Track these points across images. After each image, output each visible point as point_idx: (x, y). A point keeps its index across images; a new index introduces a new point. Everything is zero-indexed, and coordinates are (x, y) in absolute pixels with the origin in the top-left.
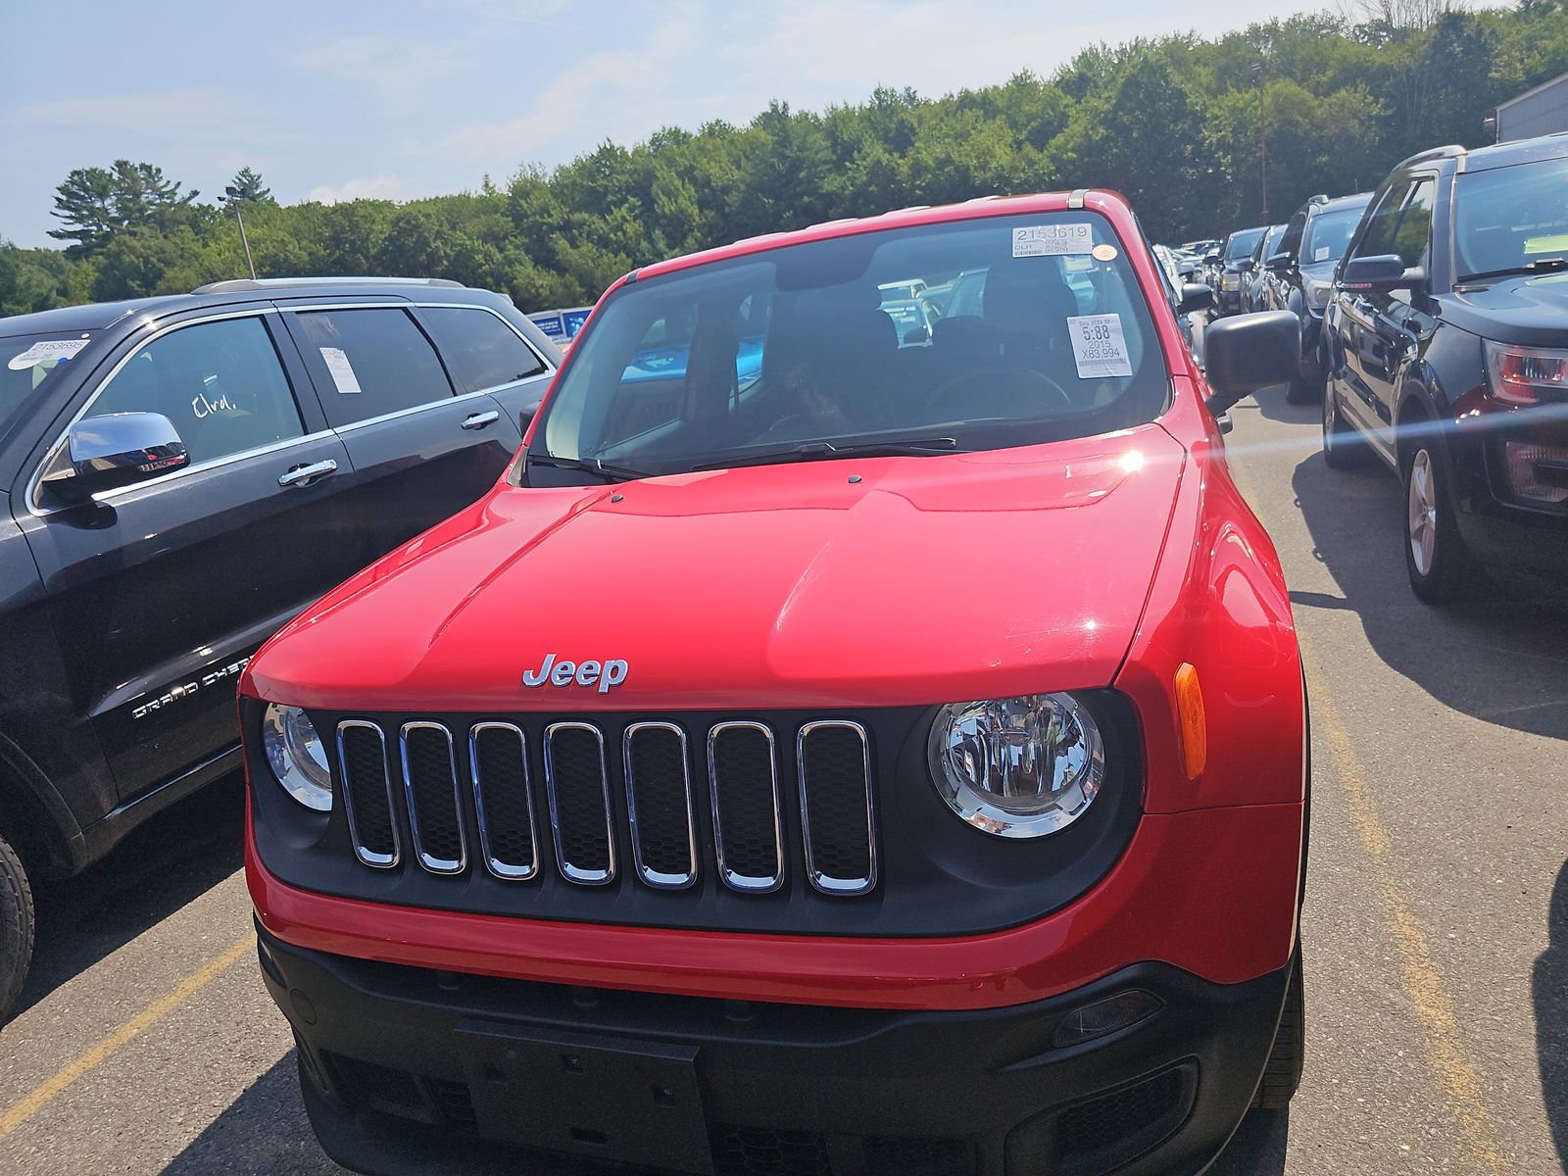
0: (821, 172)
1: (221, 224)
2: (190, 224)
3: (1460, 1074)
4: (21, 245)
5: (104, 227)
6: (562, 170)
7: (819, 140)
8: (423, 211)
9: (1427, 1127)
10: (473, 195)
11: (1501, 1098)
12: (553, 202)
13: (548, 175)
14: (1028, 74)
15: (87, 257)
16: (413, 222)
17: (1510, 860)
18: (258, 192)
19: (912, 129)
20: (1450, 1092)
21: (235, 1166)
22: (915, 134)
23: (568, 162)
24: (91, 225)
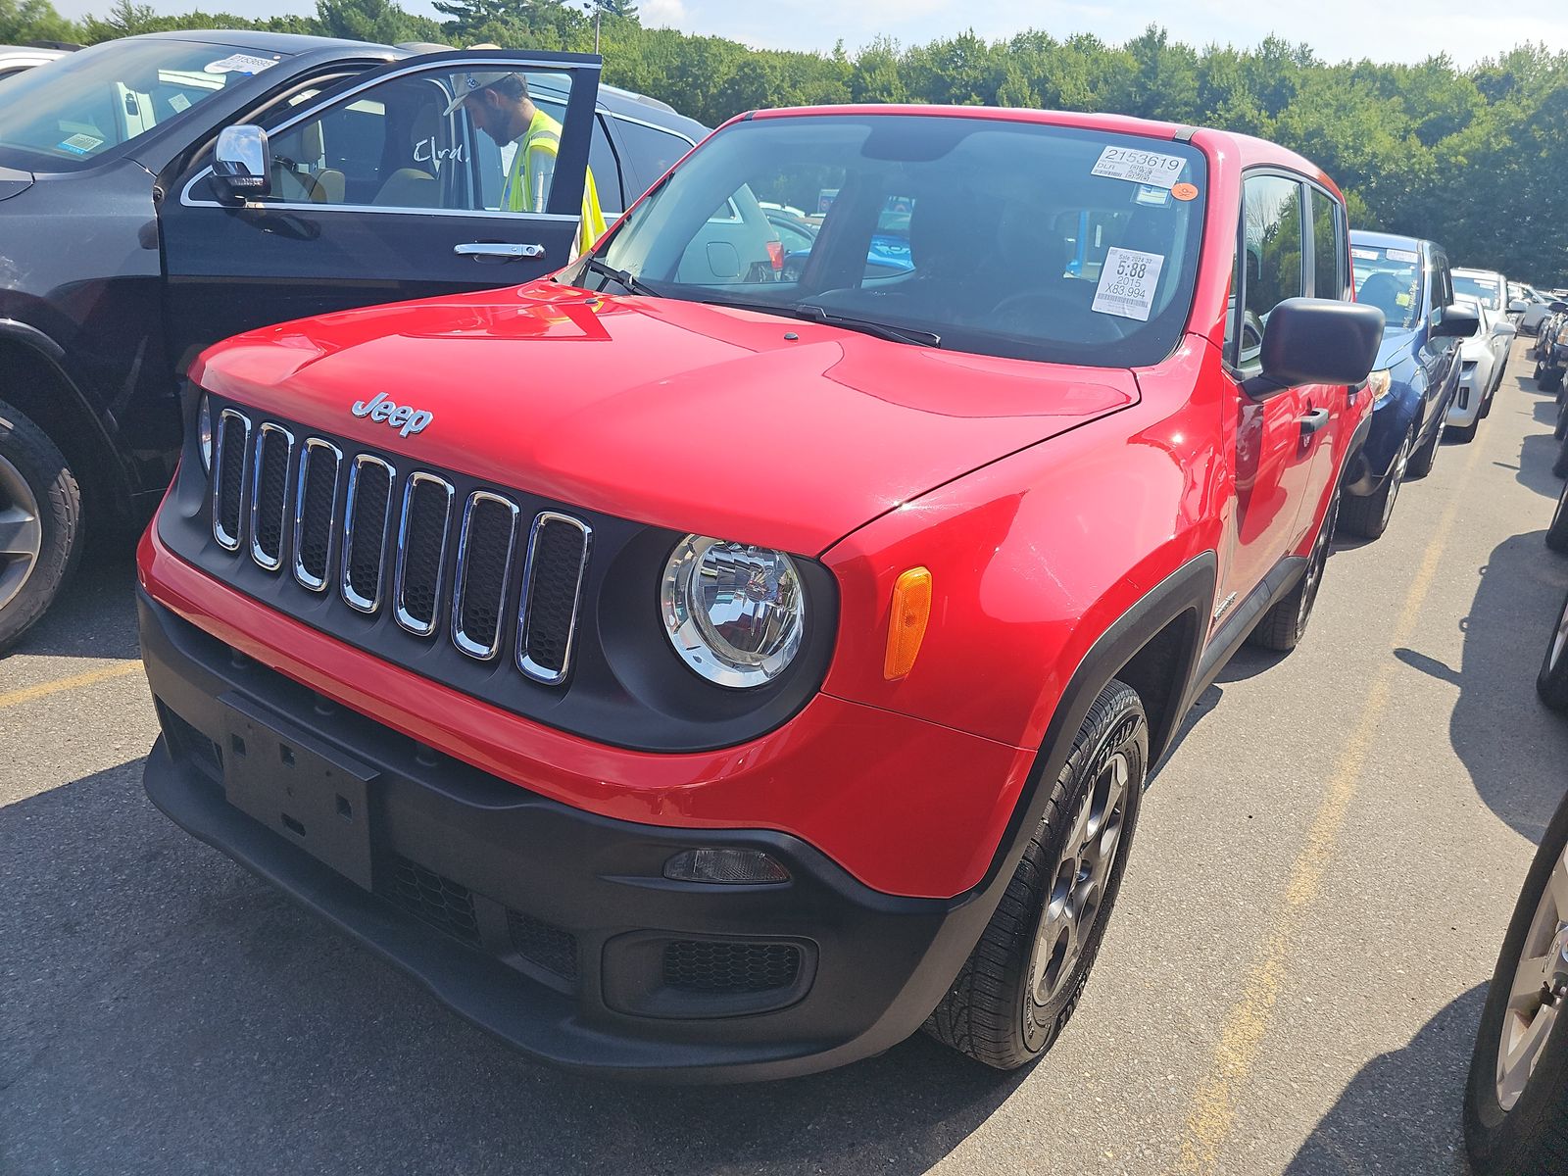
0: (1178, 114)
1: (585, 31)
2: (557, 25)
3: (1215, 1115)
4: (408, 10)
5: (482, 10)
6: (915, 50)
7: (1188, 79)
8: (771, 62)
9: (1144, 1147)
10: (822, 57)
11: (1240, 1152)
12: (897, 82)
13: (901, 53)
14: (1446, 59)
15: (460, 35)
16: (758, 71)
17: (1429, 957)
18: (626, 8)
19: (1292, 90)
20: (1192, 1127)
21: (134, 794)
22: (1294, 96)
23: (924, 44)
24: (471, 5)
